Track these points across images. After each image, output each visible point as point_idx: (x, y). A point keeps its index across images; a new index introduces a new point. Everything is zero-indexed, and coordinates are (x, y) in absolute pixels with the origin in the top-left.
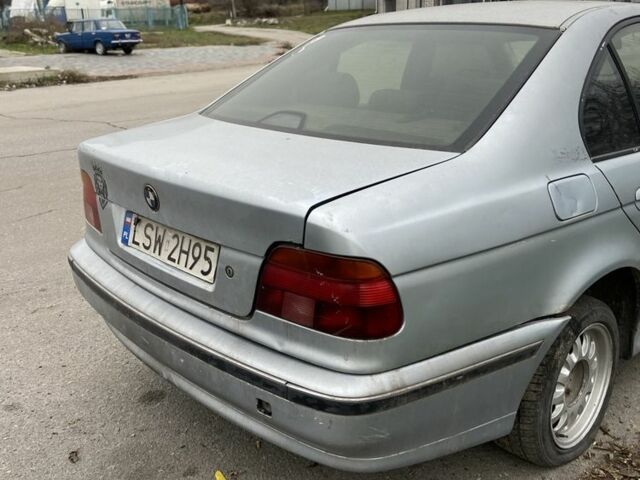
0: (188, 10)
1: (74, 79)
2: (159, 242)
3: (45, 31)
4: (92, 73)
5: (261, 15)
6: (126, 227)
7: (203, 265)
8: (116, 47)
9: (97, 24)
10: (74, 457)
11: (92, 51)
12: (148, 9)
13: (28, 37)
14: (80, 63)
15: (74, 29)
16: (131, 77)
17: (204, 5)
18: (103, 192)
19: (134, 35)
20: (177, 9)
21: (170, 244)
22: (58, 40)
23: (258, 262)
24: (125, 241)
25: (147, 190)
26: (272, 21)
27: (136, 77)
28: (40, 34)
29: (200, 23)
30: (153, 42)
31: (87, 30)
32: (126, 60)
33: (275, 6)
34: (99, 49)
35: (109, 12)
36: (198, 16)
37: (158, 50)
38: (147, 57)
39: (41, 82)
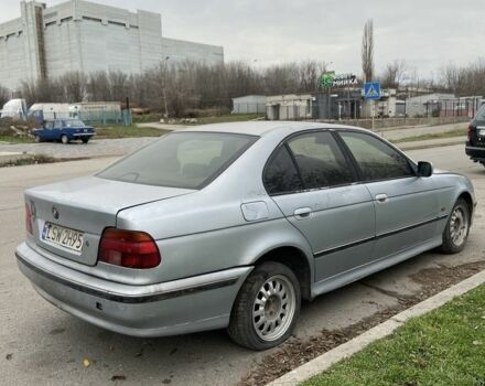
0: (133, 113)
1: (43, 160)
2: (59, 235)
3: (26, 127)
4: (57, 156)
5: (185, 117)
6: (45, 230)
7: (77, 243)
8: (77, 138)
9: (64, 123)
10: (9, 357)
11: (60, 141)
12: (104, 112)
13: (13, 131)
14: (49, 149)
15: (47, 126)
16: (85, 158)
17: (147, 109)
18: (34, 213)
19: (90, 130)
20: (125, 112)
21: (64, 235)
22: (35, 134)
23: (99, 238)
24: (43, 237)
25: (53, 209)
26: (193, 120)
27: (89, 158)
28: (23, 130)
29: (142, 121)
30: (104, 135)
31: (56, 127)
32: (84, 147)
33: (196, 110)
34: (65, 139)
35: (75, 114)
36: (141, 117)
37: (108, 140)
38: (99, 145)
39: (19, 163)
